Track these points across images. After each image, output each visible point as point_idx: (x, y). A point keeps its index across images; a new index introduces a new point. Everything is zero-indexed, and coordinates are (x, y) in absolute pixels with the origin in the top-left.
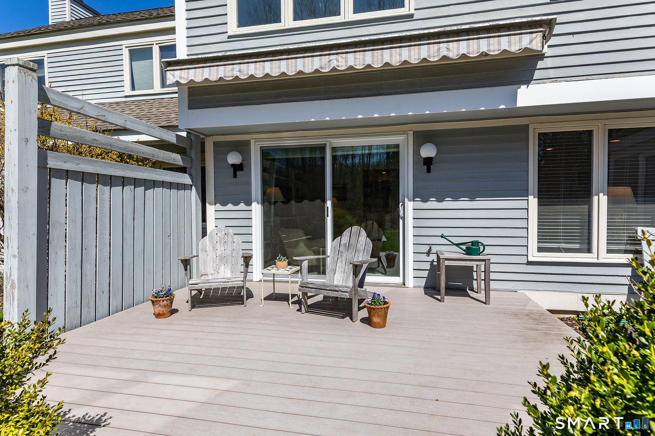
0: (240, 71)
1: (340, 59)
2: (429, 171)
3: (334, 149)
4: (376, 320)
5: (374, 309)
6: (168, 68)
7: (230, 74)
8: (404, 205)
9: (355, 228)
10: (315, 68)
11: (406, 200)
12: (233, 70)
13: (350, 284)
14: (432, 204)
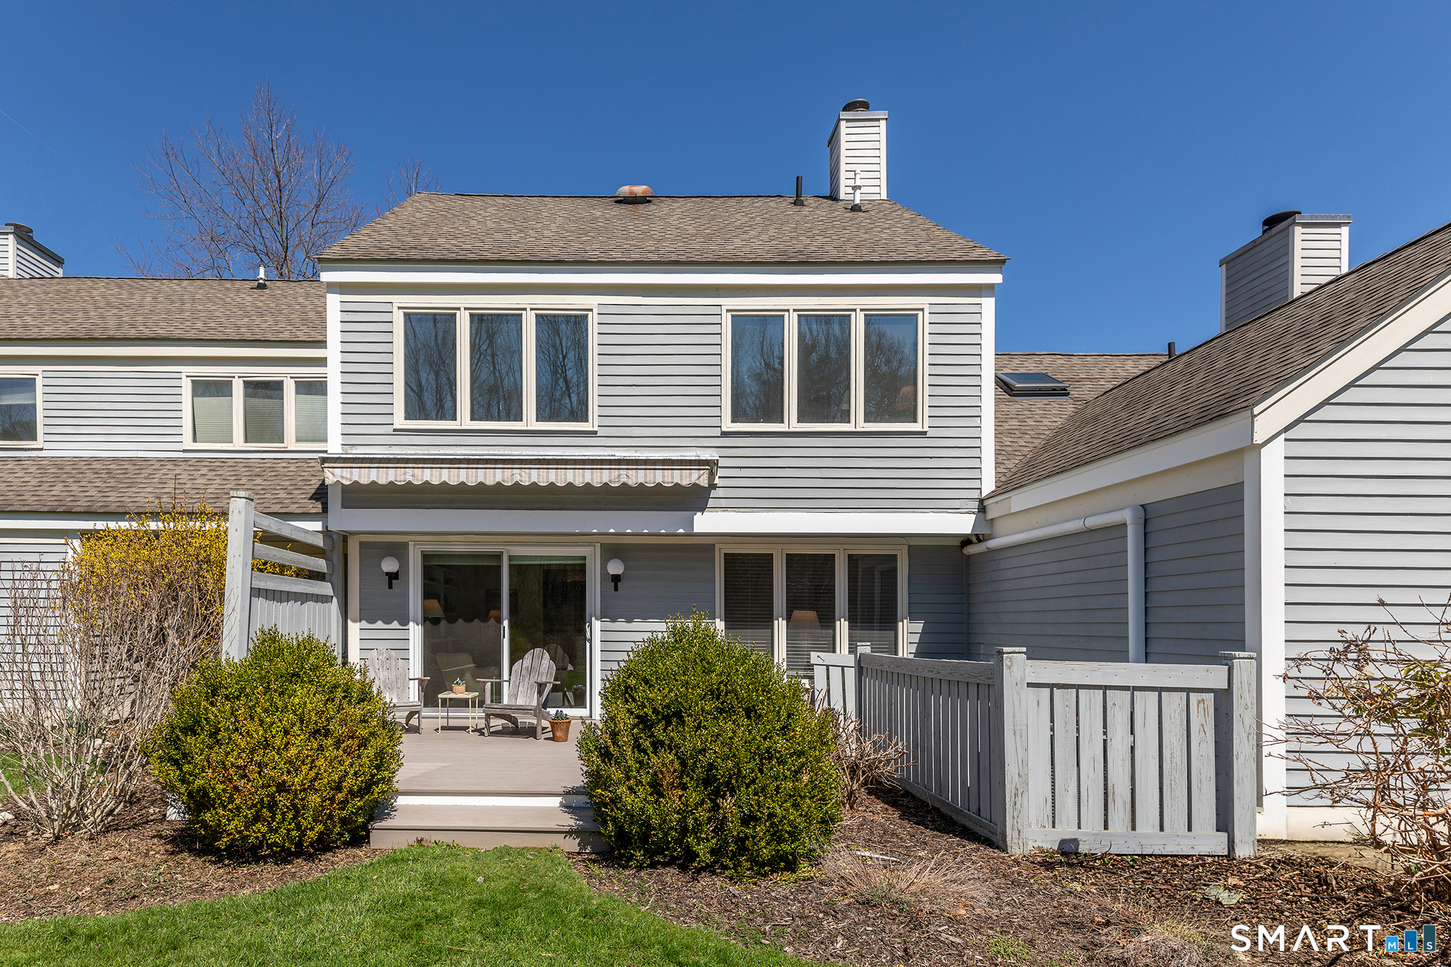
0: (413, 476)
1: (523, 474)
2: (616, 589)
3: (511, 558)
4: (559, 734)
5: (557, 723)
6: (326, 465)
7: (402, 478)
8: (590, 626)
9: (537, 650)
10: (497, 480)
11: (593, 619)
12: (405, 474)
13: (535, 703)
14: (621, 625)
